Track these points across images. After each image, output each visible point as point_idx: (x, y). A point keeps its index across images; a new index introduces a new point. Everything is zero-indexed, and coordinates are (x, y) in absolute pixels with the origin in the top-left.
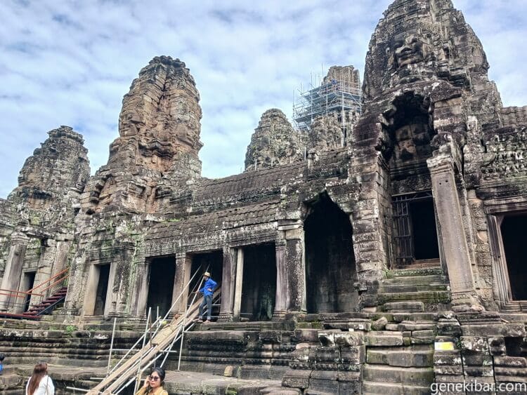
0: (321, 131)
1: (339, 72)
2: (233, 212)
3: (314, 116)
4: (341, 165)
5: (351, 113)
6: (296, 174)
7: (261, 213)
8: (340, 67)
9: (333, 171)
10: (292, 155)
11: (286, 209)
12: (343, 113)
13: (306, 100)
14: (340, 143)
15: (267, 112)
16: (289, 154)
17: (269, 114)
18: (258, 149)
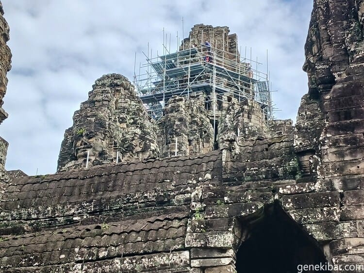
0: (181, 120)
1: (208, 34)
2: (95, 231)
3: (168, 96)
4: (280, 163)
5: (225, 98)
6: (198, 174)
7: (153, 234)
8: (210, 27)
9: (267, 173)
10: (143, 151)
11: (205, 228)
12: (214, 97)
13: (153, 70)
14: (208, 142)
15: (103, 78)
16: (138, 149)
17: (107, 82)
18: (87, 135)
